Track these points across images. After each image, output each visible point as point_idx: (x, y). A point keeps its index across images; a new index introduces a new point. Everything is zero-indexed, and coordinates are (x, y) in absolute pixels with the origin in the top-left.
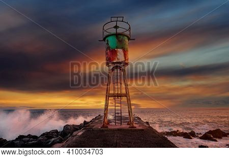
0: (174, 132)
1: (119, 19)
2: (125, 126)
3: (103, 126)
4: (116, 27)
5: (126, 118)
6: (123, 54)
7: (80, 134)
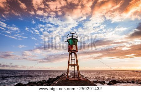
0: (96, 81)
1: (74, 33)
2: (76, 79)
3: (67, 79)
4: (72, 36)
5: (76, 75)
6: (75, 47)
7: (57, 82)
